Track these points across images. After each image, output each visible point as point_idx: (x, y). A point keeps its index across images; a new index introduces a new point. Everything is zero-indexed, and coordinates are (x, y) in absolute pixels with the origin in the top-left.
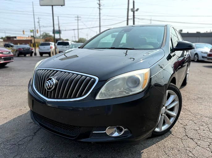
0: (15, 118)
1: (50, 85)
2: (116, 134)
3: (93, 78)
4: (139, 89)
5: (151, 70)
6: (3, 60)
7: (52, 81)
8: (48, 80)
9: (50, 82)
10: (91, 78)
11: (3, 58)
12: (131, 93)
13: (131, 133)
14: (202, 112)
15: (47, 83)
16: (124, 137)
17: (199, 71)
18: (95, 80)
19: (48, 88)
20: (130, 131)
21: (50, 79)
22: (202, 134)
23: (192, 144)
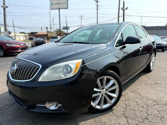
3: (38, 66)
4: (71, 75)
6: (20, 50)
7: (15, 67)
9: (13, 67)
11: (20, 48)
13: (65, 108)
14: (151, 95)
16: (59, 110)
19: (13, 72)
21: (14, 65)
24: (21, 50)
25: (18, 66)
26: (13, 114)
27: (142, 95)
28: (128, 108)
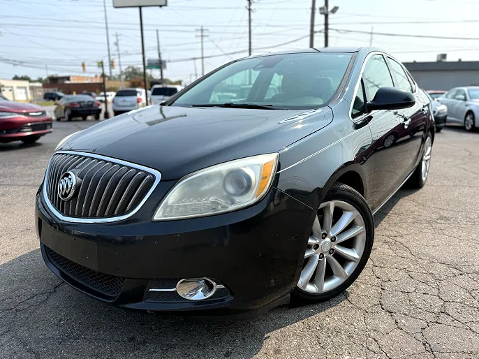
0: (25, 255)
1: (65, 187)
2: (199, 296)
3: (151, 174)
4: (249, 199)
5: (279, 157)
6: (30, 130)
7: (70, 179)
8: (63, 178)
9: (66, 181)
10: (147, 173)
11: (29, 124)
12: (232, 208)
13: (232, 294)
14: (437, 250)
15: (61, 184)
16: (216, 301)
18: (154, 178)
19: (63, 194)
20: (230, 289)
21: (67, 175)
22: (417, 301)
24: (33, 130)
25: (81, 176)
26: (61, 320)
27: (413, 251)
28: (387, 286)
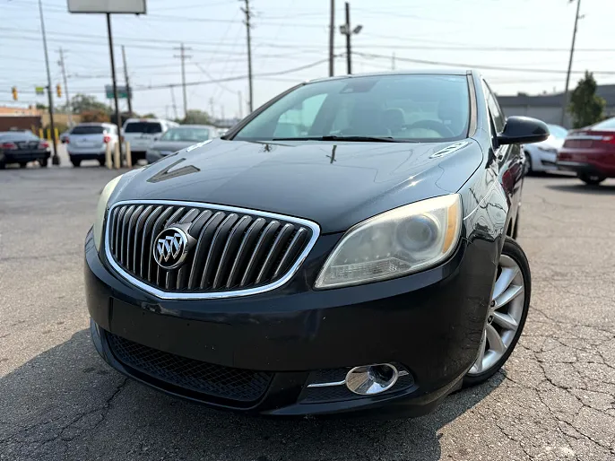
1: (170, 251)
2: (375, 388)
4: (436, 255)
5: (462, 199)
7: (178, 239)
8: (163, 237)
9: (169, 241)
10: (298, 225)
12: (414, 267)
13: (416, 382)
15: (159, 247)
17: (541, 201)
18: (309, 232)
19: (166, 259)
20: (414, 376)
21: (172, 233)
22: (587, 373)
23: (568, 403)
25: (195, 234)
28: (542, 357)
